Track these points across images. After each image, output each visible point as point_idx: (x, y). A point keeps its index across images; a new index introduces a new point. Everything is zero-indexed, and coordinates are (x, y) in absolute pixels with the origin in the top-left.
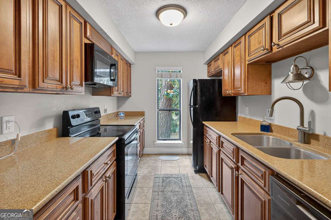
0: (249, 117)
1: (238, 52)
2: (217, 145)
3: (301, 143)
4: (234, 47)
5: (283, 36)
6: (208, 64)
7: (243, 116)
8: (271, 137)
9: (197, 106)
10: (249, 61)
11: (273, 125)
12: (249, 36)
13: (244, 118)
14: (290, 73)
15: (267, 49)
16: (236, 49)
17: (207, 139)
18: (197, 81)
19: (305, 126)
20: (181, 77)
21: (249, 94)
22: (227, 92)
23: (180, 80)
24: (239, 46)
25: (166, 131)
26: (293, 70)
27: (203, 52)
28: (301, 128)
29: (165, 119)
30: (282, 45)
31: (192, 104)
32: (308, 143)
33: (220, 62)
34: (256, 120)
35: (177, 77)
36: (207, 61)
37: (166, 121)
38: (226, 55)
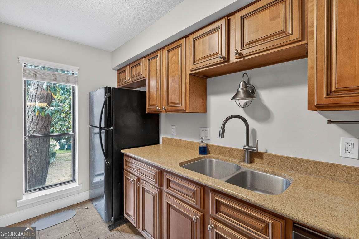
0: (176, 138)
1: (175, 58)
2: (156, 184)
3: (247, 163)
4: (167, 51)
5: (246, 45)
6: (118, 70)
7: (169, 137)
8: (214, 160)
9: (112, 128)
10: (191, 71)
11: (211, 146)
12: (195, 39)
13: (171, 139)
14: (240, 90)
15: (224, 58)
16: (170, 54)
17: (131, 175)
18: (112, 89)
19: (250, 145)
20: (76, 82)
21: (191, 112)
22: (157, 108)
23: (73, 87)
24: (176, 50)
25: (39, 169)
26: (243, 87)
27: (112, 52)
28: (247, 147)
29: (37, 150)
30: (244, 56)
31: (103, 125)
32: (251, 161)
33: (141, 69)
34: (187, 141)
35: (68, 81)
36: (118, 66)
37: (38, 152)
38: (154, 61)
